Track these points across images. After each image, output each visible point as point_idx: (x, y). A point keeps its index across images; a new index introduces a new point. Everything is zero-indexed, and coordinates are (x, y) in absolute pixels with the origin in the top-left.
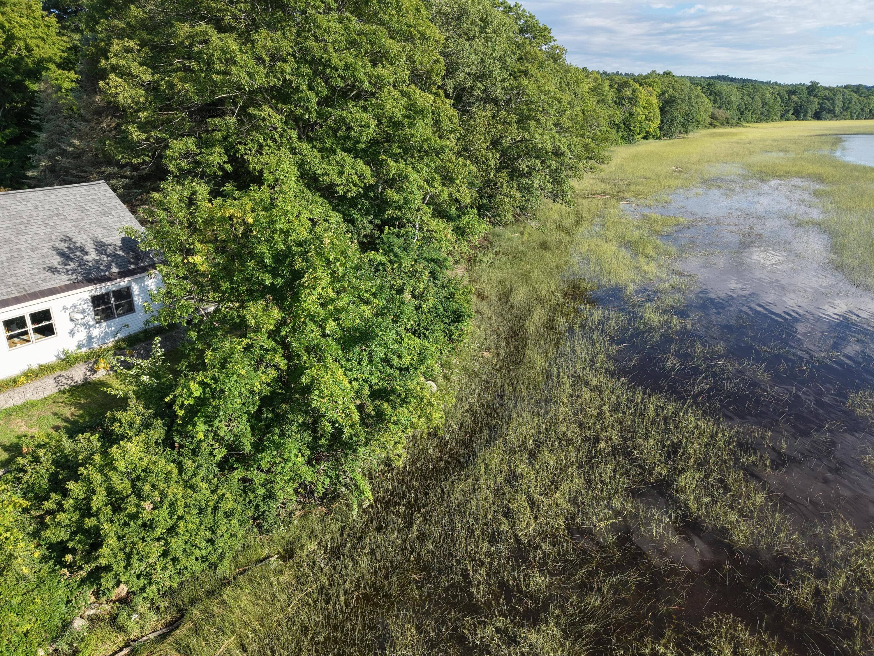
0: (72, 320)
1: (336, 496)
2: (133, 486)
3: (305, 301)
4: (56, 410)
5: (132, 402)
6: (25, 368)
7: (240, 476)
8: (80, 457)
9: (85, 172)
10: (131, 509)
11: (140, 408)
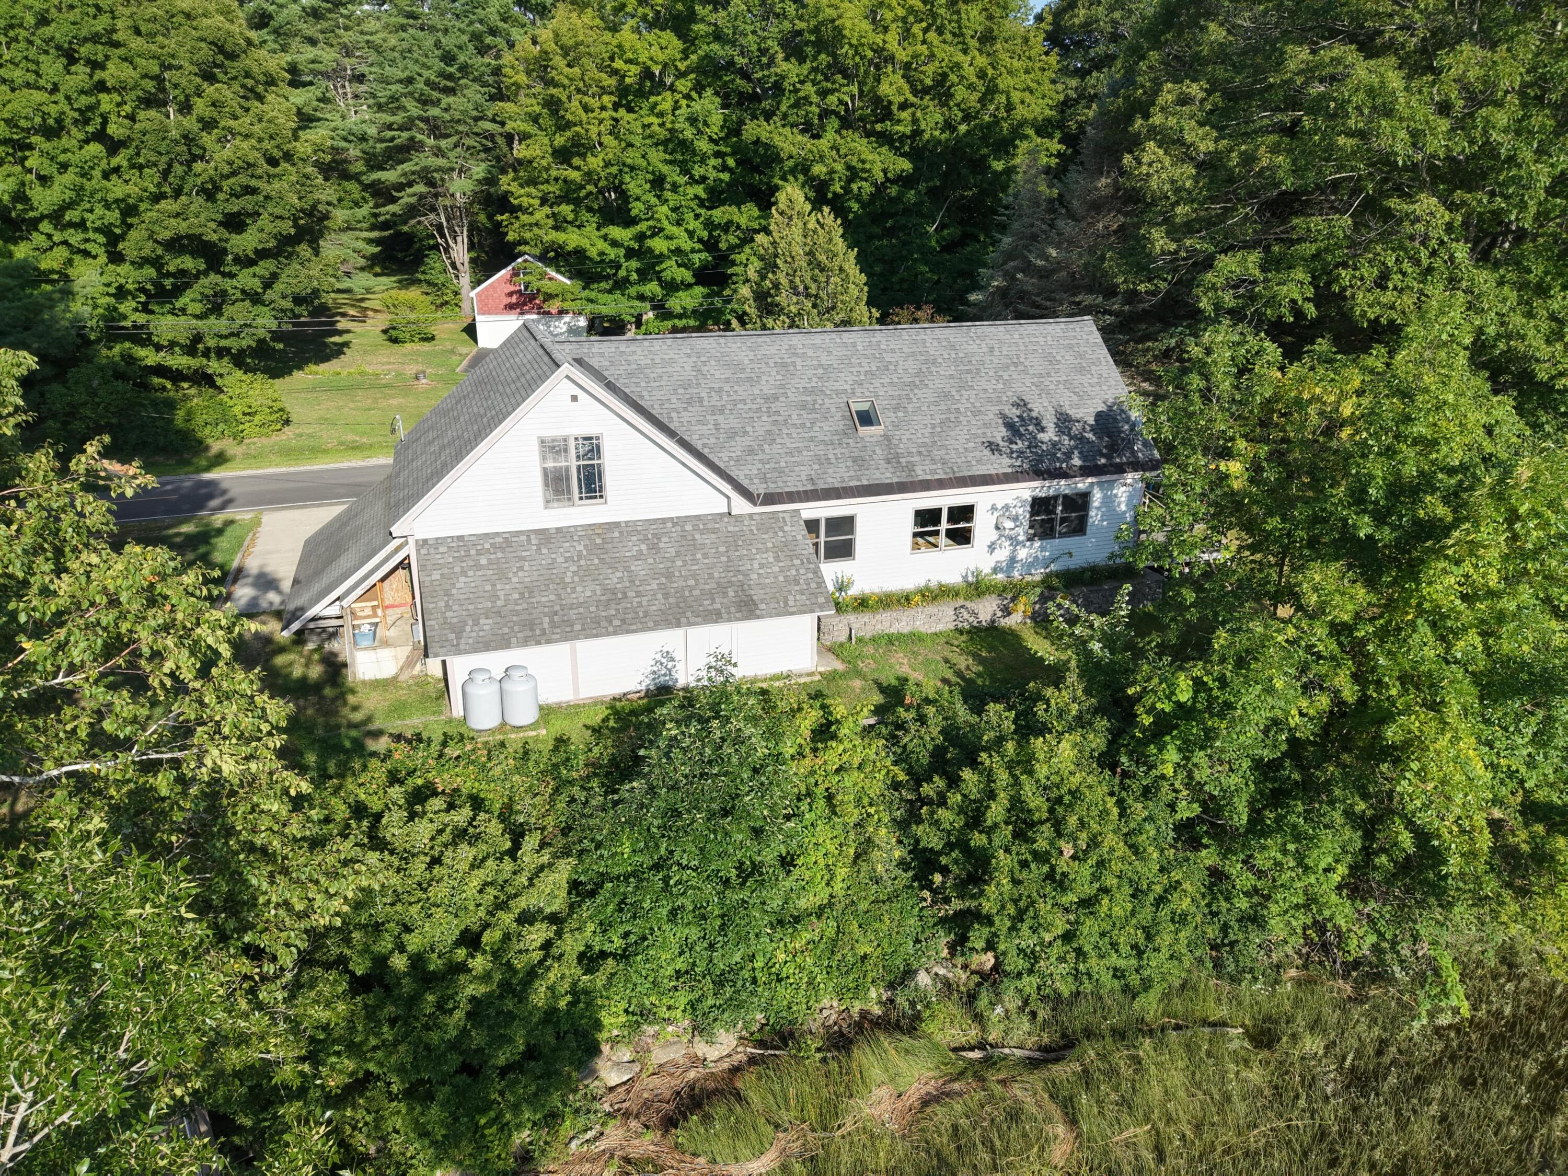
0: (997, 528)
1: (1380, 976)
2: (1051, 811)
3: (1430, 584)
4: (949, 655)
5: (1072, 678)
6: (922, 584)
7: (1208, 863)
8: (985, 738)
9: (1054, 300)
10: (1042, 844)
11: (1079, 693)
